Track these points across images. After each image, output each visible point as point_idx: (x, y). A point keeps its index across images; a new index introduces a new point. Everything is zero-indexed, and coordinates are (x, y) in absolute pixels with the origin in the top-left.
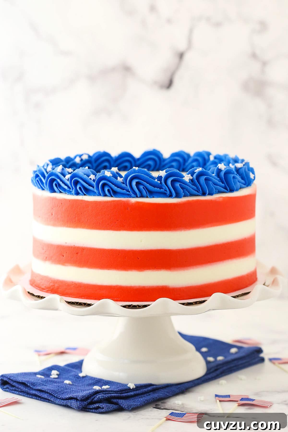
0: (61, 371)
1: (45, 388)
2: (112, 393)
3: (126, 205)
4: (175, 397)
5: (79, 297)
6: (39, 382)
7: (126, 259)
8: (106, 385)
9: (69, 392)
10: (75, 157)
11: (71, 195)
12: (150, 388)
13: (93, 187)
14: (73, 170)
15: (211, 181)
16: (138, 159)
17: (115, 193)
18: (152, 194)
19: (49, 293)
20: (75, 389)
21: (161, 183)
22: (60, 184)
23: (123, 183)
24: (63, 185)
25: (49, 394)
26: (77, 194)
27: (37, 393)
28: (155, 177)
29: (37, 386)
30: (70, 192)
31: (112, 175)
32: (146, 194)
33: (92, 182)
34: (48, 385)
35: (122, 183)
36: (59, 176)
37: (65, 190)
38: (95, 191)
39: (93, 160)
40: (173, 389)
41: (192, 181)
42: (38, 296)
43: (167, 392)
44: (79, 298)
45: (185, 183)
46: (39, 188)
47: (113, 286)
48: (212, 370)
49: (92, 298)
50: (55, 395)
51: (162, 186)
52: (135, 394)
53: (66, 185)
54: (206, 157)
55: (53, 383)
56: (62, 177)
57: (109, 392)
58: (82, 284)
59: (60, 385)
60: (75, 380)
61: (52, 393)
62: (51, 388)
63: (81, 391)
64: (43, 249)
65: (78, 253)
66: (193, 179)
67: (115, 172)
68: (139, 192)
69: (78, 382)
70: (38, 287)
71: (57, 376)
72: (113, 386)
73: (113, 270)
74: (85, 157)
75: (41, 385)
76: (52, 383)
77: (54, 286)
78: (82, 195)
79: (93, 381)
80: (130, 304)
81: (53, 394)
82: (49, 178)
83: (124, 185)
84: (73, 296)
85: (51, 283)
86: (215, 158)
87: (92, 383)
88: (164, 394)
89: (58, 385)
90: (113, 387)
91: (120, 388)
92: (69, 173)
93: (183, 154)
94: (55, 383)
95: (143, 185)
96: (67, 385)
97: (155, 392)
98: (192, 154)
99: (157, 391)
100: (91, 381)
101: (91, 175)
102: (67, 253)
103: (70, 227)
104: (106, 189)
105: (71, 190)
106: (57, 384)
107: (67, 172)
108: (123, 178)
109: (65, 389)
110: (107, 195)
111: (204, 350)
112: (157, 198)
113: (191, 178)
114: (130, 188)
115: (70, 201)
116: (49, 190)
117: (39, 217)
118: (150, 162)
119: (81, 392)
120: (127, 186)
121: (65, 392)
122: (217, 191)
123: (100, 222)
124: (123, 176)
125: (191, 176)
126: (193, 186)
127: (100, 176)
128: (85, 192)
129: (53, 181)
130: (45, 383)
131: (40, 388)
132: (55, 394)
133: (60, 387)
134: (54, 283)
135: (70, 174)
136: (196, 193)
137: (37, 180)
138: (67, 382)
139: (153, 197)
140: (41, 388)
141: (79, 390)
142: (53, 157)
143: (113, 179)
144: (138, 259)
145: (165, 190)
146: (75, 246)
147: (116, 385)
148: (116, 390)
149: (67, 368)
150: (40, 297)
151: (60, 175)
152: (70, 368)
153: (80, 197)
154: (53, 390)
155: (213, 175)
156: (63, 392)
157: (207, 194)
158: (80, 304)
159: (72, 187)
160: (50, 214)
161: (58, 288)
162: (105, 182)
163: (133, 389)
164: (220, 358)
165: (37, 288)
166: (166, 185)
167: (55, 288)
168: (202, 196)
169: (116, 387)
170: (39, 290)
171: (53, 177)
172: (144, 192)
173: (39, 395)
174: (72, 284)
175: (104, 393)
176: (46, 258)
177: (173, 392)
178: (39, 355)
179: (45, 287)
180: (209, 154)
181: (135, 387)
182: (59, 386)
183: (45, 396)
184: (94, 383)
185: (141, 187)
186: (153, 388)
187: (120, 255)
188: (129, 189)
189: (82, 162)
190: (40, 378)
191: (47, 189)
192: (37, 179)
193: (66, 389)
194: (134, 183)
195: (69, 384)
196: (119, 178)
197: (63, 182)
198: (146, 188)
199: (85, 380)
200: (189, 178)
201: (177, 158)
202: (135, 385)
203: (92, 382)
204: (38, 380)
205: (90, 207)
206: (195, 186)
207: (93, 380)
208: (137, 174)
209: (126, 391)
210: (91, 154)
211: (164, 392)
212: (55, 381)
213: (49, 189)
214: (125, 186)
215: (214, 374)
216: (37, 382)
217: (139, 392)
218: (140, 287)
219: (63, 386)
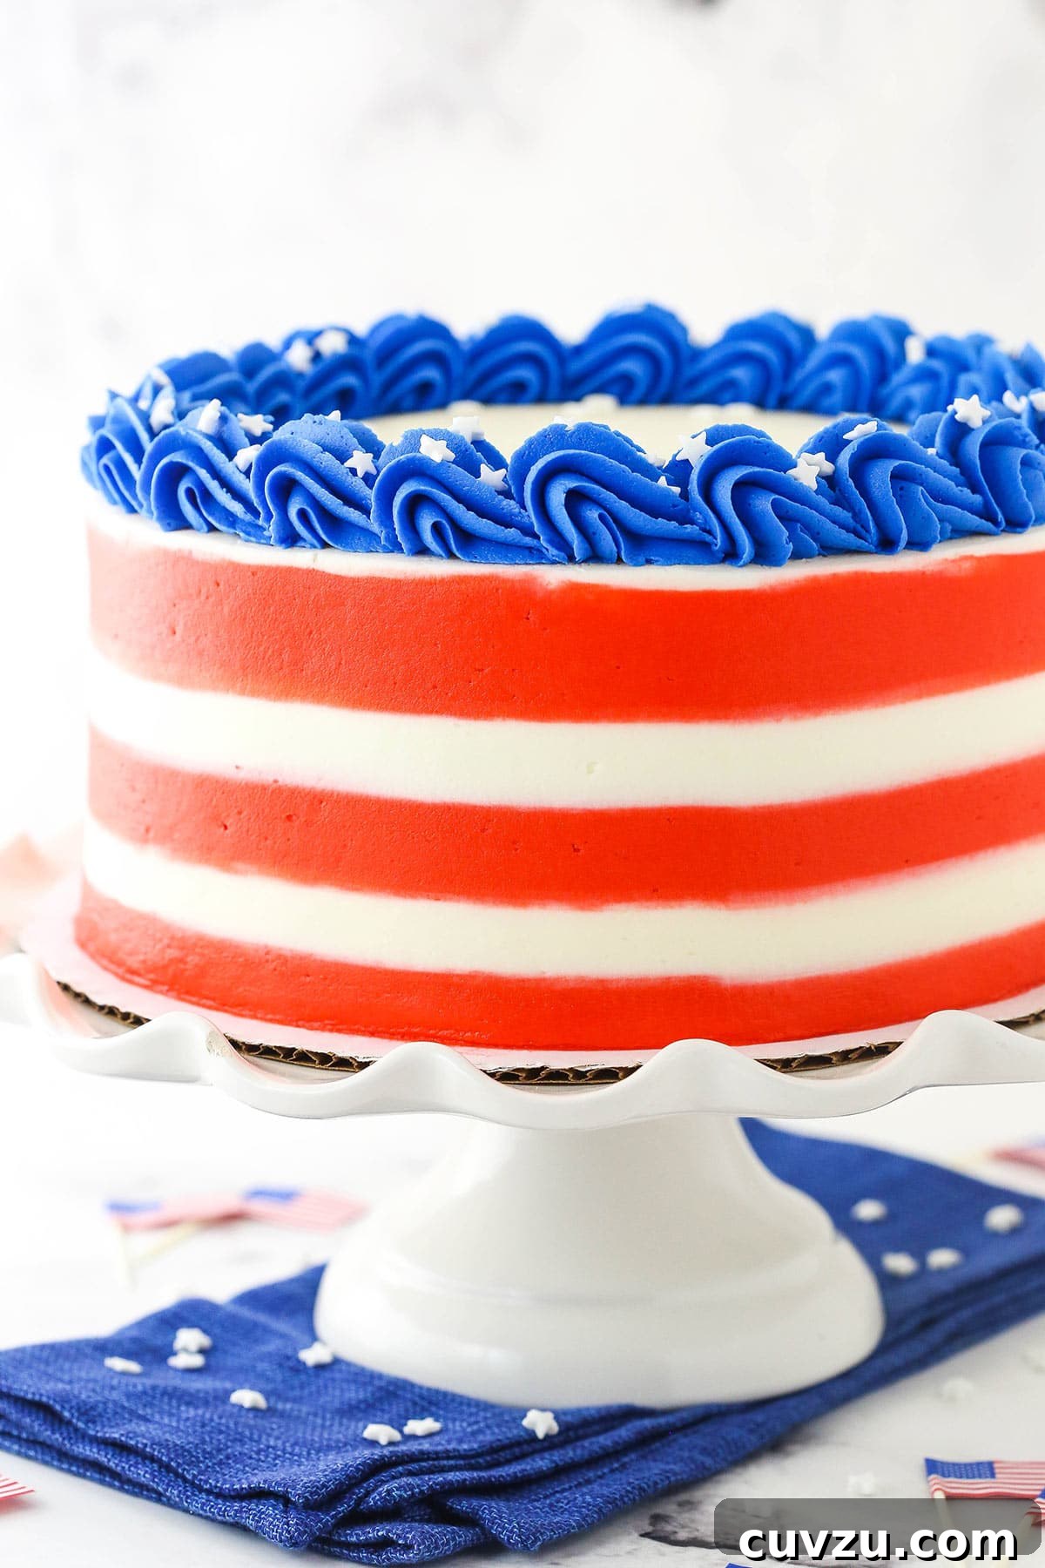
0: (217, 1331)
1: (141, 1433)
2: (452, 1462)
3: (521, 597)
4: (739, 1470)
5: (300, 1023)
6: (115, 1402)
7: (516, 850)
8: (420, 1415)
9: (251, 1458)
10: (288, 344)
11: (259, 543)
12: (624, 1432)
13: (366, 511)
14: (271, 423)
15: (922, 485)
16: (578, 350)
17: (466, 543)
18: (640, 547)
19: (161, 992)
20: (277, 1438)
21: (685, 495)
22: (211, 490)
23: (506, 494)
24: (222, 497)
25: (160, 1467)
26: (290, 539)
27: (106, 1460)
28: (656, 465)
29: (104, 1419)
30: (254, 532)
31: (452, 456)
32: (615, 549)
33: (358, 484)
34: (157, 1417)
35: (500, 493)
36: (206, 451)
37: (231, 520)
38: (375, 526)
39: (368, 356)
40: (732, 1430)
41: (830, 482)
42: (106, 1010)
43: (704, 1451)
44: (298, 1026)
45: (794, 493)
46: (115, 503)
47: (458, 976)
48: (905, 1328)
49: (356, 1027)
50: (188, 1471)
51: (688, 511)
52: (557, 1465)
53: (238, 495)
54: (889, 344)
55: (179, 1406)
56: (218, 456)
57: (436, 1463)
58: (315, 961)
59: (211, 1420)
60: (284, 1381)
61: (172, 1463)
62: (167, 1436)
63: (309, 1454)
64: (133, 789)
65: (294, 817)
66: (834, 472)
67: (468, 439)
68: (581, 538)
69: (297, 1393)
70: (111, 961)
71: (198, 1361)
72: (454, 1420)
73: (459, 901)
74: (333, 344)
75: (124, 1418)
76: (174, 1403)
77: (182, 960)
78: (314, 546)
79: (365, 1390)
80: (538, 1065)
81: (179, 1465)
82: (158, 463)
83: (510, 505)
84: (269, 1016)
85: (169, 946)
86: (931, 351)
87: (360, 1402)
88: (692, 1460)
89: (203, 1416)
90: (458, 1424)
91: (488, 1432)
92: (254, 440)
93: (781, 327)
94: (188, 1404)
95: (599, 503)
96: (243, 1413)
97: (652, 1452)
98: (823, 330)
99: (658, 1444)
100: (357, 1392)
101: (355, 453)
102: (245, 813)
103: (255, 693)
104: (426, 522)
105: (261, 522)
106: (200, 1412)
107: (243, 433)
108: (503, 471)
109: (234, 1441)
110: (432, 549)
111: (869, 1210)
112: (667, 568)
113: (828, 468)
114: (537, 517)
115: (255, 571)
116: (160, 519)
117: (116, 636)
118: (632, 366)
119: (307, 1460)
120: (524, 507)
121: (235, 1456)
122: (949, 527)
123: (399, 677)
124: (509, 461)
125: (826, 459)
126: (838, 510)
127: (397, 459)
128: (325, 533)
129: (175, 473)
130: (145, 1406)
131: (117, 1436)
132: (184, 1469)
133: (208, 1428)
134: (182, 948)
135: (257, 446)
136: (850, 539)
137: (107, 468)
138: (246, 1397)
139: (649, 562)
140: (122, 1435)
141: (296, 1444)
142: (183, 349)
143: (460, 475)
144: (577, 850)
145: (704, 530)
146: (281, 782)
147: (471, 1415)
148: (470, 1450)
149: (246, 1313)
150: (119, 1016)
151: (209, 447)
152: (262, 1318)
153: (303, 558)
154: (176, 1445)
155: (931, 451)
156: (221, 1457)
157: (903, 543)
158: (303, 1058)
159: (263, 508)
160: (164, 629)
161: (202, 971)
162: (422, 488)
163: (548, 1437)
164: (942, 1258)
165: (105, 962)
166: (709, 506)
167: (187, 973)
168: (876, 553)
169: (469, 1430)
170: (117, 975)
171: (177, 457)
172: (606, 540)
173: (114, 1466)
174: (267, 961)
175: (414, 1466)
176: (148, 830)
177: (734, 1449)
178: (127, 1229)
179: (144, 962)
180: (901, 332)
181: (555, 1428)
182: (207, 1422)
183: (142, 1474)
184: (371, 1401)
185: (592, 514)
186: (640, 1433)
187: (490, 831)
188: (532, 523)
189: (321, 366)
190: (124, 1374)
191: (152, 513)
192: (105, 460)
193: (238, 1436)
194: (557, 495)
195: (254, 1410)
196: (485, 469)
197: (225, 484)
198: (616, 520)
199: (330, 1385)
200: (816, 470)
201: (756, 347)
202: (556, 1418)
203: (361, 1395)
204: (112, 1388)
205: (349, 603)
206: (844, 508)
207: (365, 1384)
208: (571, 451)
209: (517, 1451)
210: (361, 328)
211: (690, 1451)
212: (191, 1395)
213: (159, 513)
214: (517, 510)
215: (918, 1347)
216: (105, 1403)
217: (575, 1454)
218: (581, 980)
219: (223, 1421)
